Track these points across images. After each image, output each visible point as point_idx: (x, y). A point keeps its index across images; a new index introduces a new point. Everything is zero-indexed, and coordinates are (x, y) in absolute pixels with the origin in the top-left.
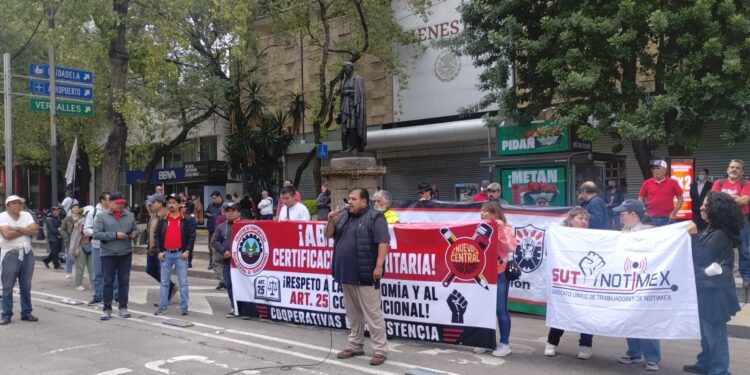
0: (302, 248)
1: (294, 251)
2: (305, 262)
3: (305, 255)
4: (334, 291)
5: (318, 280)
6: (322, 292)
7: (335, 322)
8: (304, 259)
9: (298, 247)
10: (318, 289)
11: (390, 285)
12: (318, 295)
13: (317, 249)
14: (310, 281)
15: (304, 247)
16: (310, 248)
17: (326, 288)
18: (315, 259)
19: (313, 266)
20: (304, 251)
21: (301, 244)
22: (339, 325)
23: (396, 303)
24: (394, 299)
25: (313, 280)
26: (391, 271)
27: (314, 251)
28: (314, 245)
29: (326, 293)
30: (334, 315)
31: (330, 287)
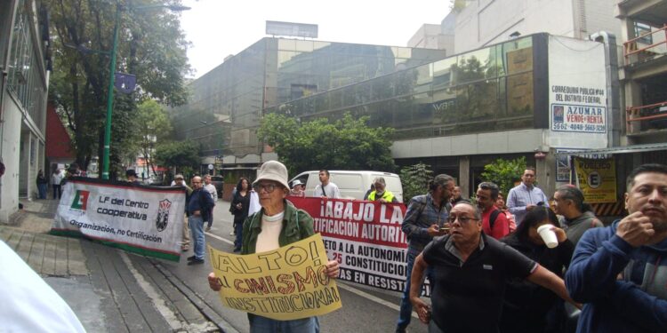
0: (322, 218)
1: (317, 220)
2: (325, 228)
3: (325, 223)
4: (347, 252)
5: (334, 243)
6: (337, 251)
7: (346, 275)
8: (323, 225)
9: (319, 217)
10: (334, 249)
11: (395, 252)
12: (335, 254)
13: (334, 219)
14: (328, 243)
15: (324, 217)
16: (329, 218)
17: (341, 249)
18: (332, 227)
19: (331, 232)
20: (324, 220)
21: (322, 214)
22: (349, 278)
23: (400, 266)
24: (398, 263)
25: (330, 242)
26: (397, 241)
27: (331, 221)
28: (332, 216)
29: (340, 252)
30: (346, 270)
31: (344, 249)
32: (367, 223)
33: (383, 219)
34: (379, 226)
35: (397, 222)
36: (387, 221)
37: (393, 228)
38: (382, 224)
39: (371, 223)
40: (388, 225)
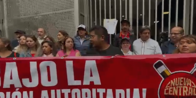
32: (49, 89)
33: (71, 80)
34: (69, 91)
35: (92, 83)
36: (78, 83)
37: (88, 90)
38: (72, 87)
39: (55, 88)
40: (80, 87)
